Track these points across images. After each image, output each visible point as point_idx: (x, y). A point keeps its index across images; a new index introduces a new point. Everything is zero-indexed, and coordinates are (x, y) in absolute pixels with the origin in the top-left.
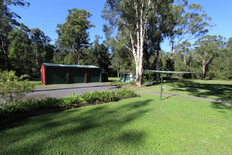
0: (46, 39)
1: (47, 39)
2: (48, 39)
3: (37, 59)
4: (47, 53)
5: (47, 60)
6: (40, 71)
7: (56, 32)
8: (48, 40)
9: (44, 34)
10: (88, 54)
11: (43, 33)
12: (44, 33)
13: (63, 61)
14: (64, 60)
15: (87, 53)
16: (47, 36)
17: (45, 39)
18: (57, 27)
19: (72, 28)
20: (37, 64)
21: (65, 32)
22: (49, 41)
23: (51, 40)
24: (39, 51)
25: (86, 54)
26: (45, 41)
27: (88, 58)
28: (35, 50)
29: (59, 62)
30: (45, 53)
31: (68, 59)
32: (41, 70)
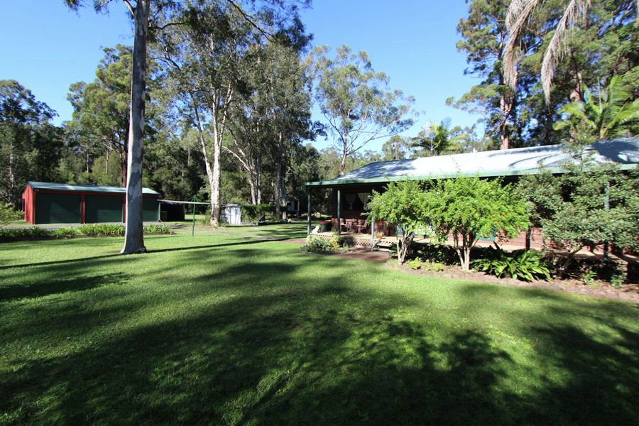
0: (39, 111)
1: (42, 111)
2: (46, 110)
3: (13, 166)
4: (40, 152)
5: (42, 169)
6: (21, 197)
7: (68, 99)
8: (45, 113)
9: (33, 97)
10: (160, 155)
11: (30, 95)
12: (33, 94)
13: (90, 171)
14: (93, 169)
15: (157, 153)
16: (44, 104)
17: (34, 110)
18: (71, 90)
19: (109, 99)
20: (12, 179)
21: (92, 105)
22: (49, 116)
23: (55, 115)
24: (19, 148)
25: (155, 155)
26: (35, 116)
27: (159, 166)
28: (7, 145)
29: (75, 174)
30: (35, 153)
31: (104, 167)
32: (25, 196)
